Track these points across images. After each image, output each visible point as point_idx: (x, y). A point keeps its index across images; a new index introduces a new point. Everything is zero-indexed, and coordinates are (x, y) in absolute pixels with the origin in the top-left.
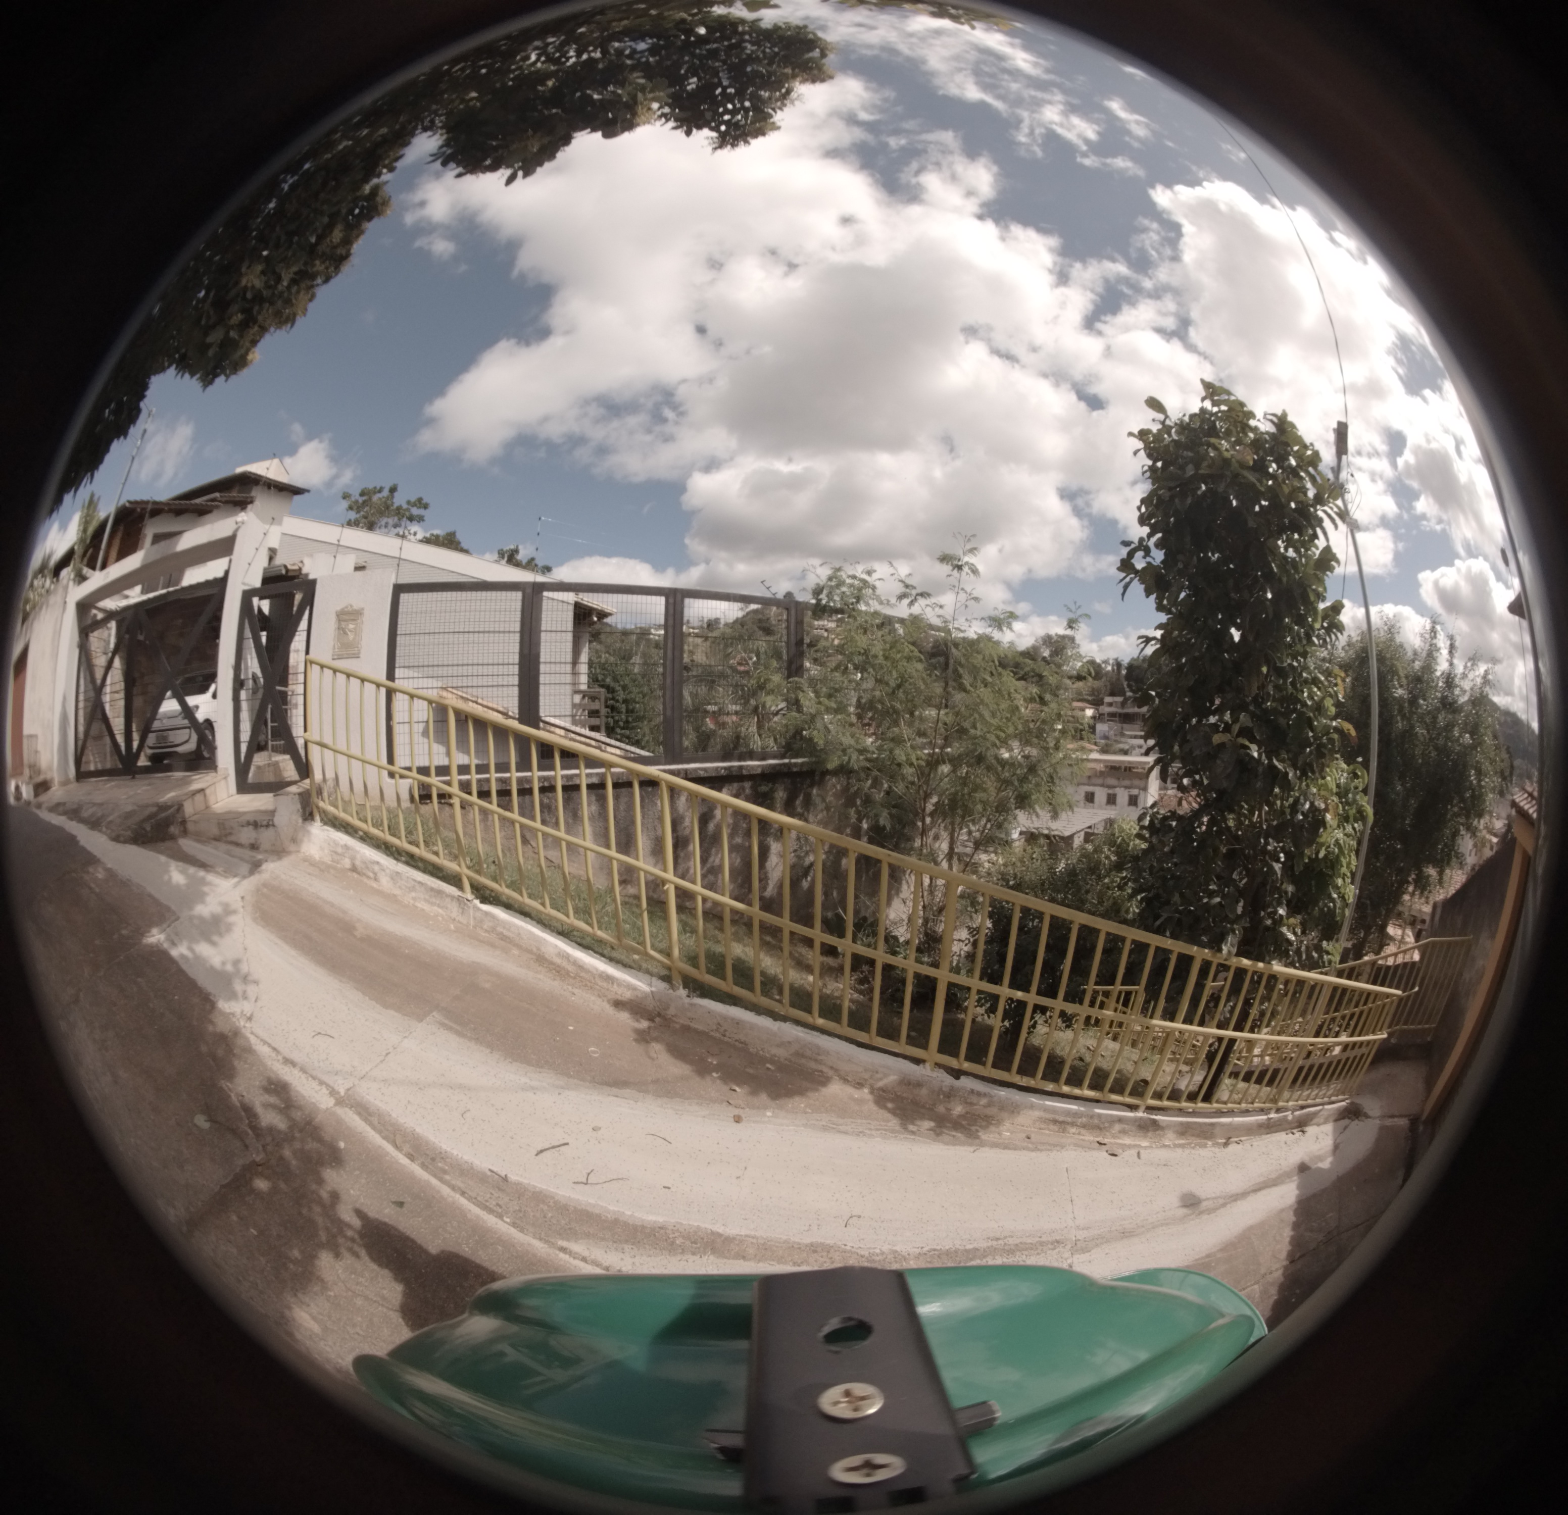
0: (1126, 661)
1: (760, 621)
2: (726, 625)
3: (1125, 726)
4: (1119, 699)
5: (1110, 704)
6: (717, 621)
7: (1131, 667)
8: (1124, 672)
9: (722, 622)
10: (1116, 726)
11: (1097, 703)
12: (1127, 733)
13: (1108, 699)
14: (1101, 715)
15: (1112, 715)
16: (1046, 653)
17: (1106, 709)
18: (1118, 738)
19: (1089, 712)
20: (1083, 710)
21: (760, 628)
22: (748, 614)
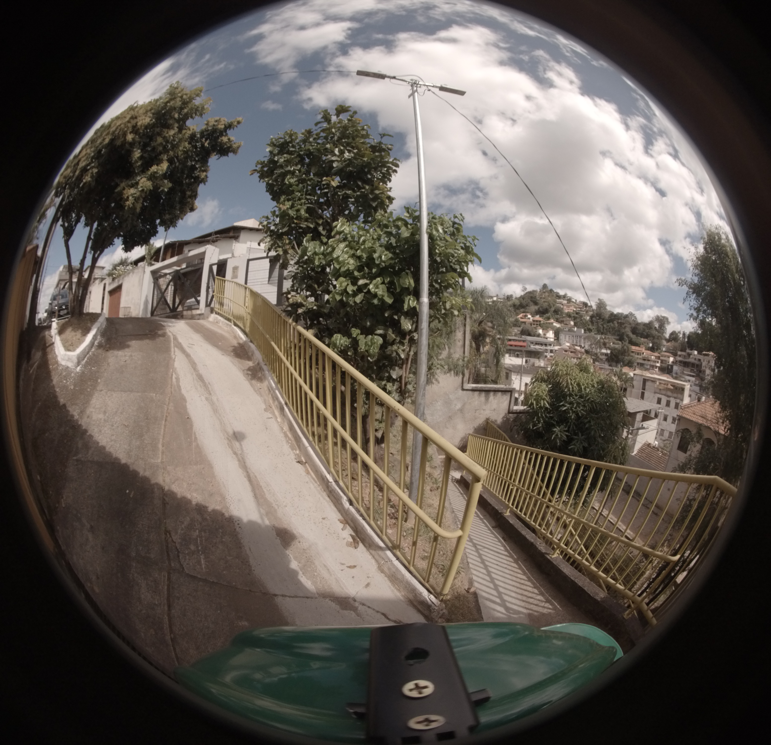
0: (687, 333)
1: (531, 297)
2: (516, 298)
3: (685, 369)
4: (683, 353)
5: (680, 356)
6: (511, 296)
7: (689, 337)
8: (686, 340)
9: (514, 297)
10: (681, 368)
11: (675, 355)
12: (685, 372)
13: (679, 353)
14: (676, 361)
15: (680, 362)
16: (657, 325)
17: (679, 359)
18: (681, 375)
19: (671, 359)
20: (669, 357)
21: (531, 301)
22: (526, 293)
